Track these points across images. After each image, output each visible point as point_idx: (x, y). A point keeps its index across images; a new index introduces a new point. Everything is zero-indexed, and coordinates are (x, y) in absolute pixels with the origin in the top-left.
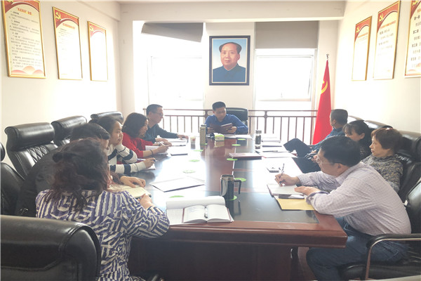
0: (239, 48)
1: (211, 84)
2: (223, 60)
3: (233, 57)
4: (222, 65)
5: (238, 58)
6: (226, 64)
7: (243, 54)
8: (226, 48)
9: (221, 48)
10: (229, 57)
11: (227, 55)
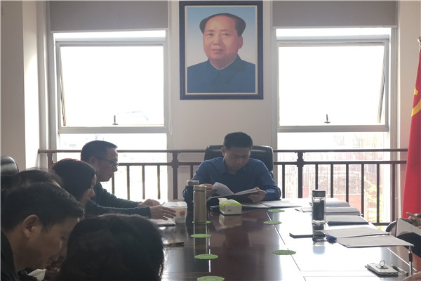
0: (240, 26)
1: (183, 97)
2: (207, 49)
3: (228, 42)
4: (206, 59)
5: (239, 44)
6: (214, 56)
7: (250, 36)
8: (214, 25)
9: (203, 26)
10: (220, 43)
11: (215, 39)
